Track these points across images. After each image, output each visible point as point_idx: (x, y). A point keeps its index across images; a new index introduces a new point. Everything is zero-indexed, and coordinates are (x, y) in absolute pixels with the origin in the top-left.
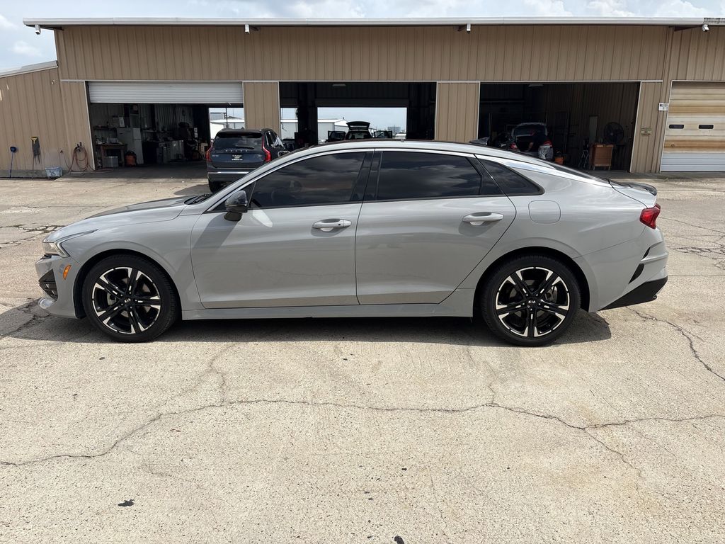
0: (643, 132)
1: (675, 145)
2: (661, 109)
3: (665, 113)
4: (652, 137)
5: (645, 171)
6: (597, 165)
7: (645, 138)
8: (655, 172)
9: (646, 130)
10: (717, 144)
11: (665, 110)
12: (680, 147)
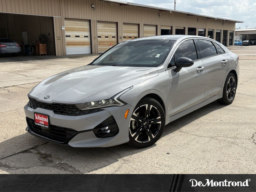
0: (58, 38)
1: (70, 44)
2: (62, 29)
3: (64, 30)
4: (61, 40)
5: (61, 55)
6: (41, 53)
7: (59, 41)
8: (65, 55)
9: (59, 37)
10: (82, 43)
11: (64, 29)
12: (71, 45)
